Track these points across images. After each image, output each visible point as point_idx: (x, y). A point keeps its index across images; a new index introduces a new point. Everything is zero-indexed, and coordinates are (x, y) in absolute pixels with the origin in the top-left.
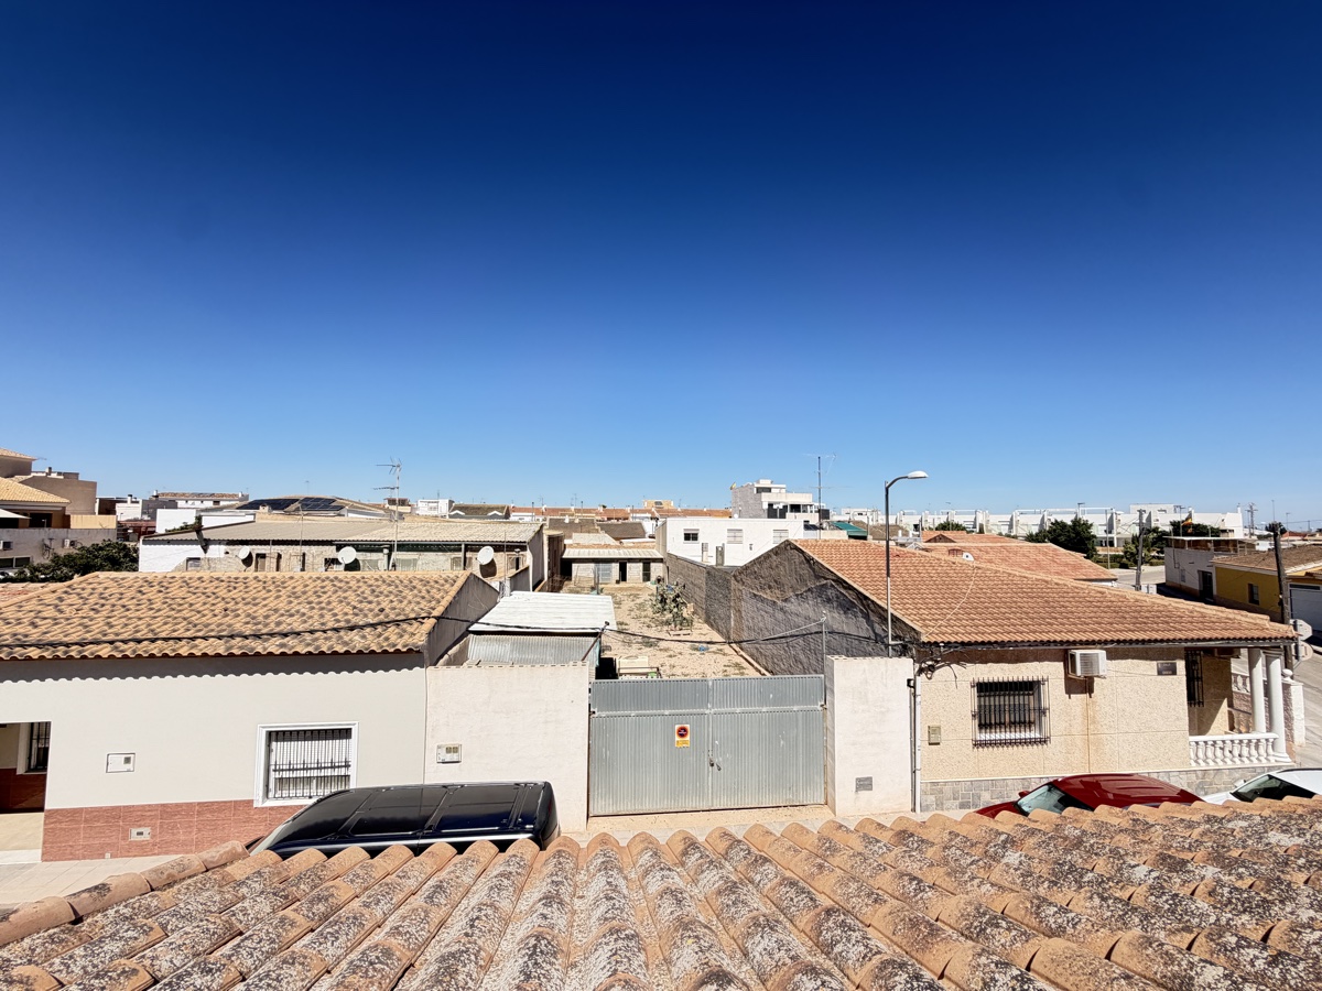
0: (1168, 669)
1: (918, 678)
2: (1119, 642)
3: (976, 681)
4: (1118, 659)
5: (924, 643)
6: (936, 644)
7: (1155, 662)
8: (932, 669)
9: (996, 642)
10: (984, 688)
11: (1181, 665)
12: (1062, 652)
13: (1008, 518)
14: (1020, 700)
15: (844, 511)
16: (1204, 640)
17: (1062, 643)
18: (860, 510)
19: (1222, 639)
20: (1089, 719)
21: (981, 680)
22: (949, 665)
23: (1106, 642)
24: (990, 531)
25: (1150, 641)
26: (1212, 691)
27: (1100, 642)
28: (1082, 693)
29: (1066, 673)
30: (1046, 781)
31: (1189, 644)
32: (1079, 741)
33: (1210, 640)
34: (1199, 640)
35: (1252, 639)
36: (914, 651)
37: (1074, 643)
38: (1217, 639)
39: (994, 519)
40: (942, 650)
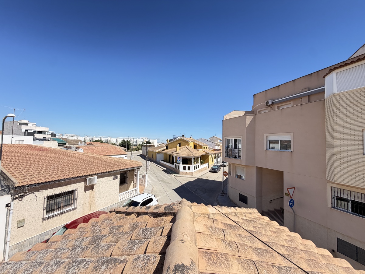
0: (115, 178)
1: (12, 202)
2: (101, 173)
3: (46, 196)
4: (102, 178)
5: (15, 187)
6: (24, 186)
7: (112, 177)
8: (22, 196)
9: (55, 180)
10: (49, 198)
11: (119, 176)
12: (83, 179)
13: (116, 139)
14: (67, 198)
15: (65, 135)
16: (124, 169)
17: (82, 176)
18: (72, 135)
19: (128, 168)
20: (91, 197)
21: (49, 195)
22: (33, 193)
23: (97, 174)
24: (111, 142)
25: (110, 171)
26: (130, 180)
27: (95, 174)
28: (90, 190)
29: (85, 185)
30: (63, 226)
31: (120, 171)
32: (87, 205)
33: (125, 169)
34: (122, 169)
35: (134, 167)
36: (12, 191)
37: (87, 176)
38: (126, 169)
39: (113, 139)
40: (27, 188)
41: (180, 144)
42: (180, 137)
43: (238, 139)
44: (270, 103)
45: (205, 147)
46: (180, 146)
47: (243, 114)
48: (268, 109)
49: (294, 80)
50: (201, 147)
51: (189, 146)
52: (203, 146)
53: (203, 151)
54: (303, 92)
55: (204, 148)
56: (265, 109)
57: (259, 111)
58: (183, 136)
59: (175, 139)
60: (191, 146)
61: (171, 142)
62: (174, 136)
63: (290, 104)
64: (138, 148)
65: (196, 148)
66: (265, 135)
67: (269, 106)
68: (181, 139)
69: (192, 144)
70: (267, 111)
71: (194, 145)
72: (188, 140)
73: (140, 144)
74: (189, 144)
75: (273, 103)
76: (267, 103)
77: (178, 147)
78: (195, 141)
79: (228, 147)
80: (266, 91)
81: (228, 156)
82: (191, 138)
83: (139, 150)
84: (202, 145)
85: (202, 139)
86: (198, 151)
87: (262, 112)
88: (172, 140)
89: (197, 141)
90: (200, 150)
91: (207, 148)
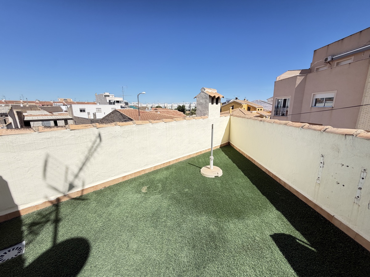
13: (171, 105)
24: (167, 108)
39: (168, 105)
41: (233, 106)
42: (233, 100)
43: (287, 98)
44: (329, 59)
45: (260, 109)
46: (233, 109)
47: (297, 73)
48: (327, 66)
49: (361, 31)
50: (255, 109)
51: (242, 108)
52: (258, 108)
53: (257, 113)
54: (366, 45)
55: (258, 110)
56: (324, 65)
57: (317, 69)
58: (237, 98)
59: (228, 102)
60: (244, 109)
61: (224, 105)
62: (227, 99)
63: (351, 59)
64: (192, 112)
65: (250, 110)
66: (313, 94)
67: (329, 62)
68: (234, 102)
69: (245, 106)
70: (325, 68)
71: (248, 107)
72: (242, 102)
73: (193, 109)
74: (242, 106)
75: (332, 59)
76: (326, 59)
77: (231, 109)
78: (249, 103)
79: (278, 107)
80: (328, 45)
81: (277, 115)
82: (245, 100)
83: (193, 114)
84: (256, 107)
85: (257, 101)
86: (252, 113)
87: (320, 70)
88: (225, 103)
89: (251, 103)
90: (253, 112)
91: (262, 110)
